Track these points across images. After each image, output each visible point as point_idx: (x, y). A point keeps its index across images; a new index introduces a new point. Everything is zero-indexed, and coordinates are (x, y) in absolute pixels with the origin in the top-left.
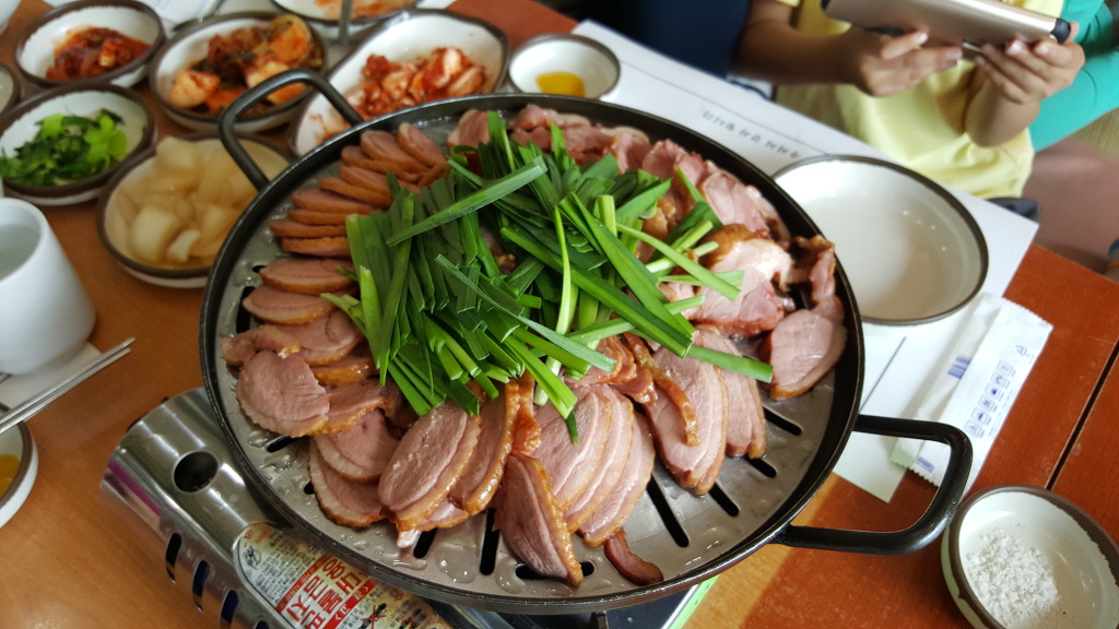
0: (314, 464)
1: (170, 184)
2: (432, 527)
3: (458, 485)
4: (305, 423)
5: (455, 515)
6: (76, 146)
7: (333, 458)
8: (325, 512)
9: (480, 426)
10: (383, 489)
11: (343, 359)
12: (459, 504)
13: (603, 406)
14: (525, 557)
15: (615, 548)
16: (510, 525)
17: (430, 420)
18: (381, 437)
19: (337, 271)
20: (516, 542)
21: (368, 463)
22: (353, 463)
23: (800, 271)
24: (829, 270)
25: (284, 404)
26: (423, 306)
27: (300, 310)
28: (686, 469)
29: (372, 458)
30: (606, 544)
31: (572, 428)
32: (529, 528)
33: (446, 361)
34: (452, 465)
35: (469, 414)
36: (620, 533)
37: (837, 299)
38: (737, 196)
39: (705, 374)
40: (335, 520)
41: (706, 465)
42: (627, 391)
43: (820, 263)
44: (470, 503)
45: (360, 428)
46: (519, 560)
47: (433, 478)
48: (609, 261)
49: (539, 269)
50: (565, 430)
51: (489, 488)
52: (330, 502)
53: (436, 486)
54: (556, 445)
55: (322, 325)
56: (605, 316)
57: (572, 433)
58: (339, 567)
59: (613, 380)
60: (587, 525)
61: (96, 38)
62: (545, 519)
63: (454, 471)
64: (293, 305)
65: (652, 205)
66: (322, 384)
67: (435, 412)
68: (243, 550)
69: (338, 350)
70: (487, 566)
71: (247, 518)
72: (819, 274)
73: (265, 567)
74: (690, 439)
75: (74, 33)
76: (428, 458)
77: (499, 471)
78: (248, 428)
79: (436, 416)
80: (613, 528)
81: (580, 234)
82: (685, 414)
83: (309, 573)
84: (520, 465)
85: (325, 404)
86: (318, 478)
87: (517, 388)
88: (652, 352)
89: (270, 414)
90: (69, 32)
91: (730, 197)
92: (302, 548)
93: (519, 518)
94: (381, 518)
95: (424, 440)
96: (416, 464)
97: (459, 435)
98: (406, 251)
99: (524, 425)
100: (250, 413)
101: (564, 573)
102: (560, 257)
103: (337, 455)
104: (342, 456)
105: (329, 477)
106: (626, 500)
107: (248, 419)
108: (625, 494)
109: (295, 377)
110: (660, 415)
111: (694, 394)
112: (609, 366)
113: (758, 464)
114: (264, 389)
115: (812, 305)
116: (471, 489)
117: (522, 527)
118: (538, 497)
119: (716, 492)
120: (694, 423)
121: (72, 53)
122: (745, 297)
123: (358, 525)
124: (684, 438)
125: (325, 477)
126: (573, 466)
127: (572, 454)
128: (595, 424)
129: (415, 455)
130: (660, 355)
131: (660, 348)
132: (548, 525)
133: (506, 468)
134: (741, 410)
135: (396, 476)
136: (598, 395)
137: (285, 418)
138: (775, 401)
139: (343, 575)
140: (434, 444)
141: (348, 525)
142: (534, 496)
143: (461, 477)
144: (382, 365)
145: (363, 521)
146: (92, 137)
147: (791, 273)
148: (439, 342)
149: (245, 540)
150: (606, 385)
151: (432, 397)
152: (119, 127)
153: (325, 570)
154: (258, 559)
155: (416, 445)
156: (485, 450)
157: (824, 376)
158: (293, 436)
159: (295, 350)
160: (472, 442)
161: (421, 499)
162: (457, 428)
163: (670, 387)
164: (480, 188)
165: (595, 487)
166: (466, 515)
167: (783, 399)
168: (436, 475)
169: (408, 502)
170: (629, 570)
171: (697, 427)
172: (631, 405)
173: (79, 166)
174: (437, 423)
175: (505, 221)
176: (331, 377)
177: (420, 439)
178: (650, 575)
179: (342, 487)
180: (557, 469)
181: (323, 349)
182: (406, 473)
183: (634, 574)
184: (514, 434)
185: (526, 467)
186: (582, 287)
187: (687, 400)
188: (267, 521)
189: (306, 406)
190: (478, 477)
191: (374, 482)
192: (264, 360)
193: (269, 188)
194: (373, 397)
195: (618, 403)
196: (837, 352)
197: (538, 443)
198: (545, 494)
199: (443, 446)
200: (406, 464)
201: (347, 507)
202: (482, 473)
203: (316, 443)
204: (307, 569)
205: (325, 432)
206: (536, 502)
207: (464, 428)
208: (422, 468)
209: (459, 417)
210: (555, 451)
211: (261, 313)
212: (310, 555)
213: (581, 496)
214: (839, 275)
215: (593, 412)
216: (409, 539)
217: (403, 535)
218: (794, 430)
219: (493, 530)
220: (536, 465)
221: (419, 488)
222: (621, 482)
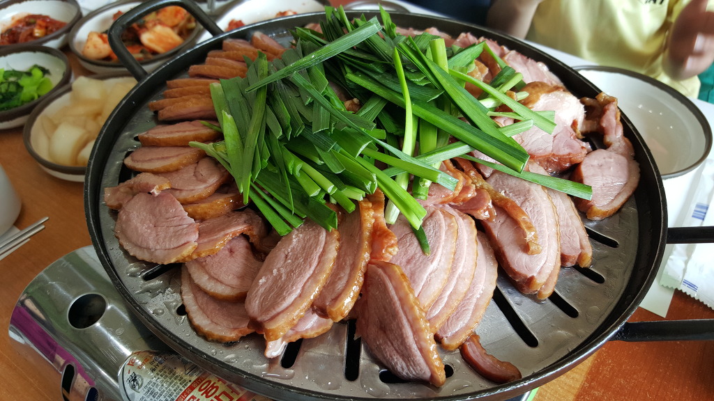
0: (185, 288)
1: (81, 110)
2: (298, 337)
3: (321, 294)
4: (175, 250)
5: (319, 325)
6: (13, 89)
7: (203, 280)
8: (196, 329)
9: (338, 240)
10: (250, 303)
11: (211, 196)
12: (323, 312)
13: (448, 221)
14: (388, 361)
15: (472, 350)
16: (373, 330)
17: (292, 239)
18: (247, 259)
19: (204, 126)
20: (378, 347)
21: (235, 282)
22: (221, 282)
23: (590, 121)
24: (616, 118)
25: (157, 235)
26: (281, 133)
27: (173, 158)
28: (529, 275)
29: (238, 277)
30: (462, 348)
31: (423, 242)
32: (391, 330)
33: (303, 182)
34: (314, 276)
35: (327, 230)
36: (474, 337)
37: (626, 139)
38: (531, 68)
39: (536, 193)
40: (205, 336)
41: (548, 271)
42: (467, 208)
43: (608, 112)
44: (334, 310)
45: (227, 252)
46: (381, 365)
47: (296, 289)
48: (446, 93)
49: (381, 106)
50: (416, 243)
51: (352, 294)
52: (201, 320)
53: (300, 296)
54: (409, 257)
55: (191, 169)
56: (443, 141)
57: (423, 245)
58: (213, 387)
59: (455, 200)
60: (443, 329)
61: (32, 20)
62: (408, 320)
63: (317, 282)
64: (166, 155)
65: (471, 63)
66: (191, 215)
67: (296, 232)
68: (127, 376)
69: (206, 188)
70: (352, 373)
71: (131, 347)
72: (609, 121)
73: (146, 390)
74: (532, 248)
75: (17, 18)
76: (292, 271)
77: (359, 278)
78: (126, 261)
79: (297, 235)
80: (469, 332)
81: (418, 71)
82: (523, 226)
83: (186, 393)
84: (380, 271)
85: (195, 232)
86: (189, 300)
87: (370, 205)
88: (485, 178)
89: (145, 245)
90: (13, 18)
91: (526, 68)
92: (179, 372)
93: (381, 323)
94: (250, 331)
95: (286, 256)
96: (281, 277)
97: (320, 250)
98: (263, 96)
99: (380, 236)
100: (127, 247)
101: (428, 374)
102: (401, 95)
103: (206, 277)
104: (212, 278)
105: (200, 298)
106: (476, 306)
107: (126, 253)
108: (474, 300)
109: (167, 212)
110: (500, 230)
111: (529, 210)
112: (451, 183)
113: (586, 272)
114: (139, 225)
115: (606, 146)
116: (333, 297)
117: (385, 332)
118: (400, 299)
119: (554, 298)
120: (533, 233)
121: (14, 29)
122: (555, 137)
123: (227, 339)
124: (526, 248)
125: (196, 298)
126: (427, 274)
127: (426, 265)
128: (443, 237)
129: (279, 270)
130: (493, 180)
131: (492, 174)
132: (412, 327)
133: (366, 275)
134: (567, 226)
135: (262, 290)
136: (443, 213)
137: (158, 247)
138: (591, 221)
139: (217, 394)
140: (297, 259)
141: (219, 341)
142: (396, 298)
143: (324, 287)
144: (244, 188)
145: (232, 335)
146: (24, 81)
147: (584, 123)
148: (296, 166)
149: (129, 367)
150: (447, 205)
151: (293, 220)
152: (46, 76)
153: (200, 390)
154: (140, 383)
155: (279, 261)
156: (345, 261)
157: (628, 200)
158: (165, 263)
159: (166, 187)
160: (332, 254)
161: (287, 308)
162: (317, 244)
163: (506, 203)
164: (324, 45)
165: (448, 293)
166: (330, 323)
167: (598, 219)
168: (300, 286)
169: (274, 312)
170: (488, 369)
171: (536, 237)
172: (473, 221)
173: (14, 102)
174: (299, 241)
175: (348, 70)
176: (199, 210)
177: (283, 256)
178: (509, 373)
179: (212, 306)
180: (413, 278)
181: (192, 188)
182: (271, 287)
183: (494, 372)
184: (372, 245)
185: (385, 272)
186: (422, 117)
187: (523, 213)
188: (148, 349)
189: (177, 235)
190: (340, 285)
191: (240, 299)
192: (140, 200)
193: (149, 78)
194: (238, 225)
195: (461, 219)
196: (635, 180)
197: (395, 250)
198: (407, 295)
199: (305, 260)
200: (271, 278)
201: (216, 324)
202: (344, 282)
203: (187, 269)
204: (184, 390)
205: (195, 257)
206: (398, 304)
207: (323, 243)
208: (286, 280)
209: (319, 234)
210: (408, 262)
211: (139, 166)
212: (187, 378)
213: (436, 303)
214: (624, 120)
215: (440, 226)
216: (276, 349)
217: (270, 344)
218: (613, 244)
219: (355, 338)
220: (396, 269)
221: (284, 299)
222: (470, 290)
